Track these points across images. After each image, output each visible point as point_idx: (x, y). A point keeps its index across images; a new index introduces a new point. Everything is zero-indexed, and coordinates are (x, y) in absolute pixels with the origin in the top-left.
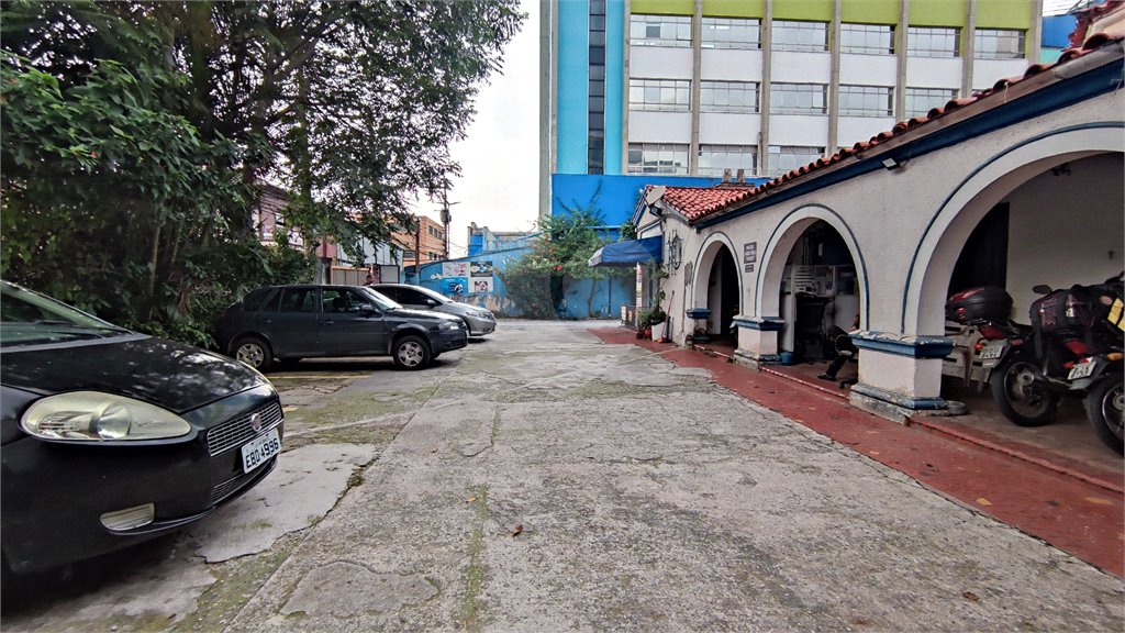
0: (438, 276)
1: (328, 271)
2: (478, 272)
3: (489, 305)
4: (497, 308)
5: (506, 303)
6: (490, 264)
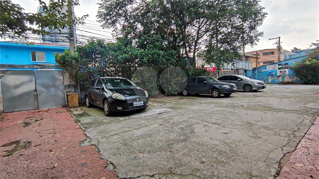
0: (265, 70)
1: (219, 72)
2: (281, 68)
3: (287, 79)
4: (291, 80)
5: (295, 78)
6: (287, 64)
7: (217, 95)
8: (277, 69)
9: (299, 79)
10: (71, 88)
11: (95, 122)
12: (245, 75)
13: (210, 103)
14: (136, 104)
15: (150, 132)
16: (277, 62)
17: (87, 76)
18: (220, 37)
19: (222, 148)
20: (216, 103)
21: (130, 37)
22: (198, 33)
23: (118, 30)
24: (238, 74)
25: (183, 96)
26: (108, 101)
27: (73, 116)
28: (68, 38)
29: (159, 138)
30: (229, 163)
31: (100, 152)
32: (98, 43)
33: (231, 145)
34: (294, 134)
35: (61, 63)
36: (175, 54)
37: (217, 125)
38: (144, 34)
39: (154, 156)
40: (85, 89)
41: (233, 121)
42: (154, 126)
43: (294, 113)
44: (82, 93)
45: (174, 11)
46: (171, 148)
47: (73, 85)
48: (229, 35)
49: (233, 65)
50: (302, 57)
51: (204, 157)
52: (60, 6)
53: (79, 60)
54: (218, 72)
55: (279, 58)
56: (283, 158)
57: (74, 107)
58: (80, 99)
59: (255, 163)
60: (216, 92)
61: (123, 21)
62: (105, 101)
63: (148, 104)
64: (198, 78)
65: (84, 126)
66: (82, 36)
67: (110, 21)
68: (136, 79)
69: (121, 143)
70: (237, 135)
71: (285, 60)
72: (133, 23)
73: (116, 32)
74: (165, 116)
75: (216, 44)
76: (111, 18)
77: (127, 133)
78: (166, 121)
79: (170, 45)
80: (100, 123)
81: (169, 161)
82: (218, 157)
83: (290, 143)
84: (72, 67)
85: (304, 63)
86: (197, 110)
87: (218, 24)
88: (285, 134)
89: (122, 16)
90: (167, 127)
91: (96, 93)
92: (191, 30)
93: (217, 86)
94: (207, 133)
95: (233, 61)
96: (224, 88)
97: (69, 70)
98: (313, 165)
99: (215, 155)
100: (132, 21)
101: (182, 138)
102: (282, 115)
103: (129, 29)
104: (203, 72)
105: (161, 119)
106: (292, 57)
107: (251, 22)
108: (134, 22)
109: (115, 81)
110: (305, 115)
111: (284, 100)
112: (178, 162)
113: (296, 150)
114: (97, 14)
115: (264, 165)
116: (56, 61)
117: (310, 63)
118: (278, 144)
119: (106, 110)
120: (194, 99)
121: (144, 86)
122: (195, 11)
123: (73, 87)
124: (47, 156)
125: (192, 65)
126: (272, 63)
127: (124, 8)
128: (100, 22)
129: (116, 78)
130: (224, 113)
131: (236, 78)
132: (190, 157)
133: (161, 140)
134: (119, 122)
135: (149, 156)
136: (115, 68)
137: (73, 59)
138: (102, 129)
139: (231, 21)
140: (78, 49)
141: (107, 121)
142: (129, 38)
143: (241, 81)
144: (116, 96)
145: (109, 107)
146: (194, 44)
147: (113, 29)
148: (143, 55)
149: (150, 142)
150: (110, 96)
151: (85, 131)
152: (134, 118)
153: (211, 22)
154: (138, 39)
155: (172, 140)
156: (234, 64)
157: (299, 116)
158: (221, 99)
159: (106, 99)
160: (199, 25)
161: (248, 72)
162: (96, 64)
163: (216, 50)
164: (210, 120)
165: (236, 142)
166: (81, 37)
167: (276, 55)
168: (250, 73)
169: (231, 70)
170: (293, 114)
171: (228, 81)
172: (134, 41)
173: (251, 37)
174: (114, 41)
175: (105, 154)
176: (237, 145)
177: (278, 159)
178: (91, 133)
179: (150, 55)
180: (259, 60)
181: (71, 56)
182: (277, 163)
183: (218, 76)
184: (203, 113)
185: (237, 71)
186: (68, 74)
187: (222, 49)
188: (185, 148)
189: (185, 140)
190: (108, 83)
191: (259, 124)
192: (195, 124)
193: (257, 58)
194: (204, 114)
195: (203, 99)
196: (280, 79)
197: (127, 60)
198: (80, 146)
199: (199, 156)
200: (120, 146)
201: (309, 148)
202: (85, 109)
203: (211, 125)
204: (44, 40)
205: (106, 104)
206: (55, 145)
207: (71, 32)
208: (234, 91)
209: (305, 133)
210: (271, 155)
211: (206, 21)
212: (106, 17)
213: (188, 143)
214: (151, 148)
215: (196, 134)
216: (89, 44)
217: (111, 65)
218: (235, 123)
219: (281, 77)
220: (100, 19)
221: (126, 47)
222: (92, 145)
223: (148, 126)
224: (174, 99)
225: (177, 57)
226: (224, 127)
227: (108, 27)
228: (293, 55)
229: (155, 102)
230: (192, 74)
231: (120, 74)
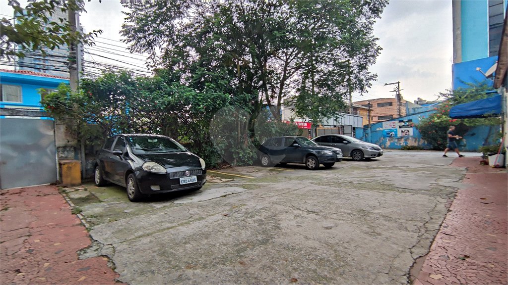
0: (381, 129)
1: (316, 130)
2: (403, 126)
3: (411, 143)
4: (416, 144)
5: (422, 141)
6: (410, 120)
7: (314, 166)
8: (397, 127)
9: (426, 143)
10: (68, 151)
11: (109, 213)
12: (354, 135)
13: (303, 178)
14: (184, 181)
15: (207, 229)
16: (397, 117)
17: (98, 131)
18: (317, 77)
19: (323, 253)
20: (313, 179)
21: (177, 69)
22: (285, 70)
23: (156, 57)
24: (344, 134)
25: (262, 166)
26: (135, 175)
27: (70, 202)
28: (68, 64)
29: (222, 239)
30: (334, 280)
31: (115, 268)
32: (121, 77)
33: (336, 247)
34: (426, 227)
35: (50, 108)
36: (249, 99)
37: (314, 215)
38: (202, 65)
39: (214, 272)
40: (95, 152)
41: (338, 207)
42: (215, 217)
43: (423, 194)
44: (88, 161)
45: (248, 34)
46: (241, 256)
47: (72, 147)
48: (330, 75)
49: (336, 120)
50: (429, 111)
51: (295, 269)
52: (48, 9)
53: (85, 104)
54: (314, 130)
55: (400, 111)
56: (413, 266)
57: (73, 185)
58: (84, 171)
59: (373, 277)
60: (312, 160)
61: (166, 44)
62: (129, 176)
63: (205, 180)
64: (286, 138)
65: (89, 220)
66: (93, 63)
67: (143, 42)
68: (185, 137)
69: (155, 252)
70: (345, 230)
71: (408, 115)
72: (182, 47)
73: (153, 59)
74: (232, 200)
75: (311, 88)
76: (145, 37)
77: (166, 231)
78: (234, 208)
79: (242, 85)
80: (117, 215)
81: (238, 280)
82: (318, 269)
83: (422, 242)
84: (72, 116)
85: (432, 120)
86: (283, 190)
87: (314, 58)
88: (413, 227)
89: (164, 35)
90: (236, 219)
91: (114, 162)
92: (275, 64)
93: (314, 152)
94: (299, 229)
95: (336, 114)
96: (324, 154)
97: (67, 121)
98: (455, 276)
99: (312, 267)
100: (181, 44)
101: (260, 238)
102: (408, 196)
103: (176, 56)
104: (293, 130)
105: (226, 205)
106: (417, 111)
107: (360, 58)
108: (184, 46)
109: (149, 141)
110: (438, 197)
111: (409, 174)
112: (254, 281)
113: (430, 252)
114: (121, 29)
115: (387, 280)
116: (42, 103)
117: (439, 121)
118: (405, 244)
119: (130, 192)
120: (279, 171)
121: (200, 150)
122: (281, 37)
123: (72, 149)
124: (9, 281)
125: (275, 117)
126: (390, 118)
127: (168, 23)
128: (126, 41)
129: (152, 135)
130: (326, 194)
131: (341, 140)
132: (273, 272)
133: (225, 243)
134: (154, 212)
135: (204, 273)
136: (150, 119)
137: (74, 101)
138: (121, 226)
139: (332, 55)
140: (83, 84)
141: (131, 210)
142: (174, 70)
143: (349, 145)
144: (149, 167)
145: (137, 185)
146: (279, 85)
147: (149, 55)
148: (198, 99)
149: (207, 246)
150: (138, 166)
151: (88, 230)
152: (181, 205)
153: (304, 55)
154: (191, 73)
155: (244, 243)
156: (337, 118)
157: (431, 198)
158: (320, 171)
159: (130, 171)
160: (287, 57)
161: (357, 131)
162: (116, 112)
163: (312, 96)
164: (305, 206)
165: (343, 243)
166: (92, 65)
167: (395, 106)
168: (360, 133)
169: (333, 127)
170: (423, 196)
171: (331, 144)
172: (183, 76)
173: (361, 81)
174: (150, 75)
175: (125, 272)
176: (345, 248)
177: (407, 269)
178: (99, 233)
179: (209, 100)
180: (372, 114)
181: (70, 96)
182: (405, 275)
183: (314, 135)
184: (293, 194)
185: (342, 129)
186: (64, 126)
187: (319, 95)
188: (265, 256)
189: (265, 242)
190: (137, 145)
191: (376, 211)
192: (281, 213)
193: (369, 111)
194: (294, 196)
195: (293, 171)
196: (402, 143)
197: (170, 107)
198: (78, 259)
199: (288, 268)
200: (154, 257)
201: (448, 248)
202: (93, 189)
203: (305, 214)
204: (21, 65)
205: (130, 181)
206: (29, 259)
207: (73, 55)
208: (339, 160)
209: (441, 225)
210: (397, 263)
211: (296, 52)
212: (137, 34)
213: (270, 246)
214: (207, 259)
215: (283, 231)
216: (104, 77)
217: (142, 113)
218: (342, 210)
219: (403, 139)
220: (126, 38)
221: (169, 85)
222: (102, 256)
223: (203, 218)
224: (248, 172)
225: (253, 104)
226: (326, 218)
227: (139, 52)
228: (418, 108)
229: (216, 176)
230: (276, 131)
231: (158, 129)
